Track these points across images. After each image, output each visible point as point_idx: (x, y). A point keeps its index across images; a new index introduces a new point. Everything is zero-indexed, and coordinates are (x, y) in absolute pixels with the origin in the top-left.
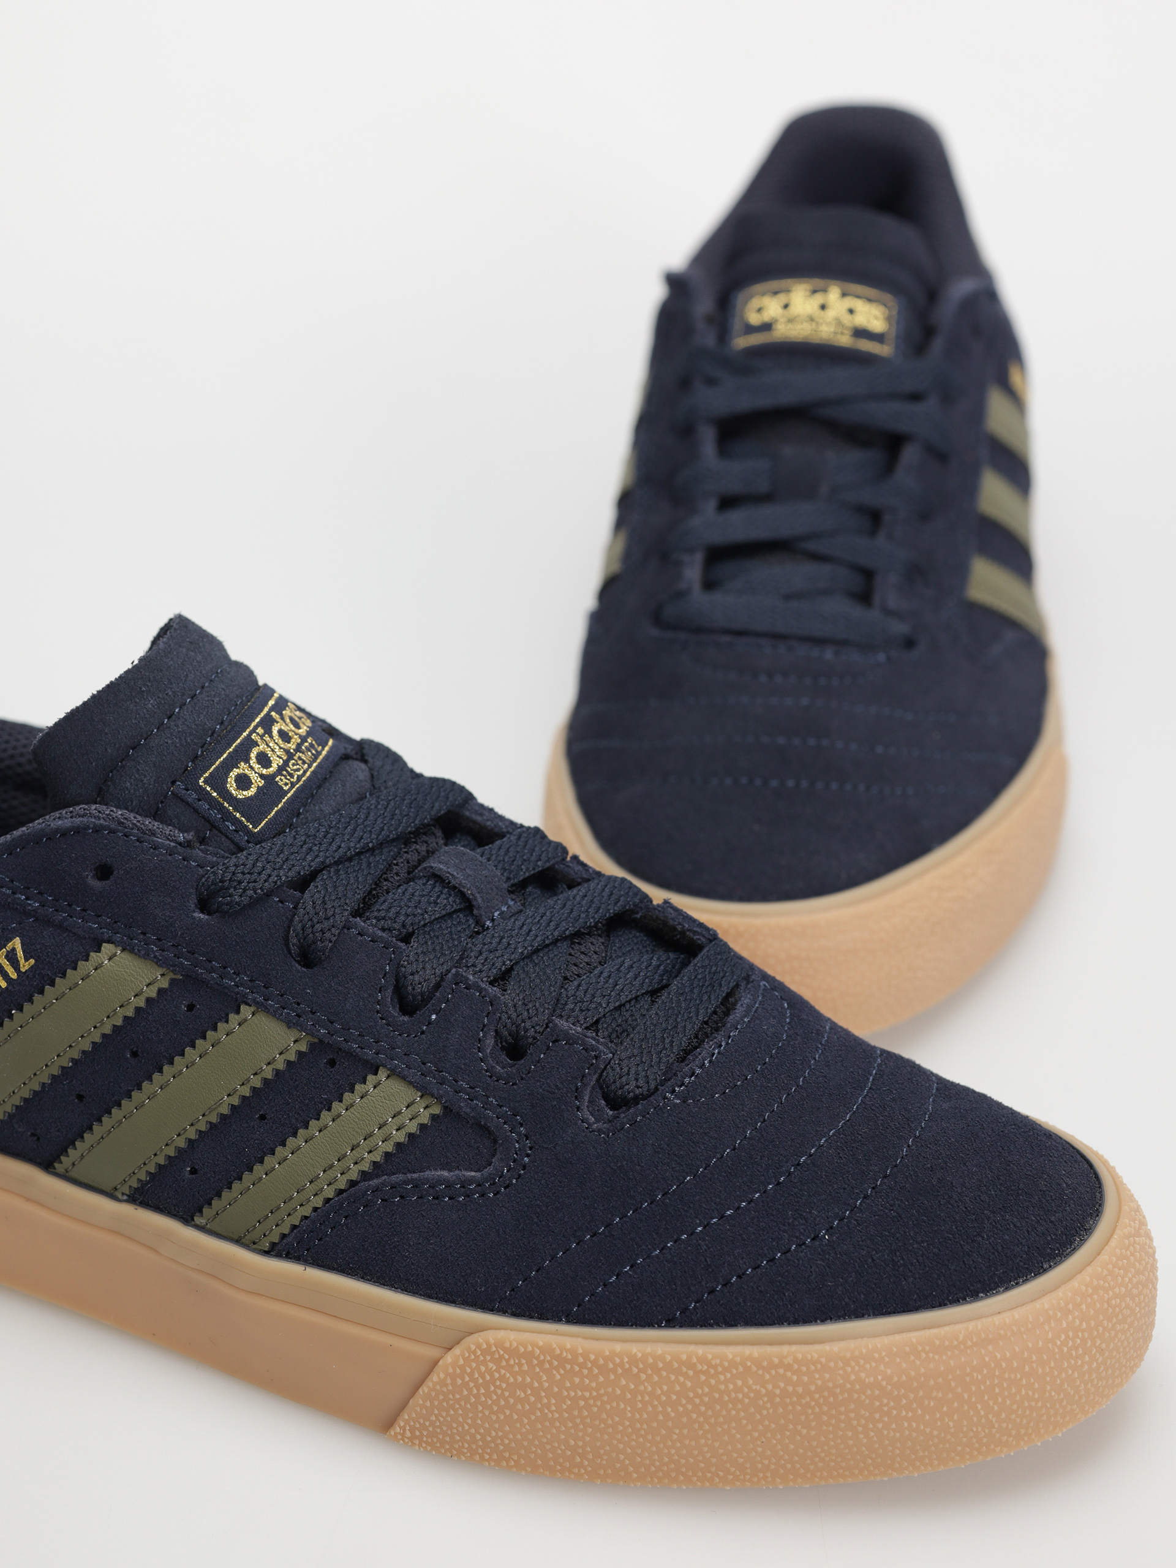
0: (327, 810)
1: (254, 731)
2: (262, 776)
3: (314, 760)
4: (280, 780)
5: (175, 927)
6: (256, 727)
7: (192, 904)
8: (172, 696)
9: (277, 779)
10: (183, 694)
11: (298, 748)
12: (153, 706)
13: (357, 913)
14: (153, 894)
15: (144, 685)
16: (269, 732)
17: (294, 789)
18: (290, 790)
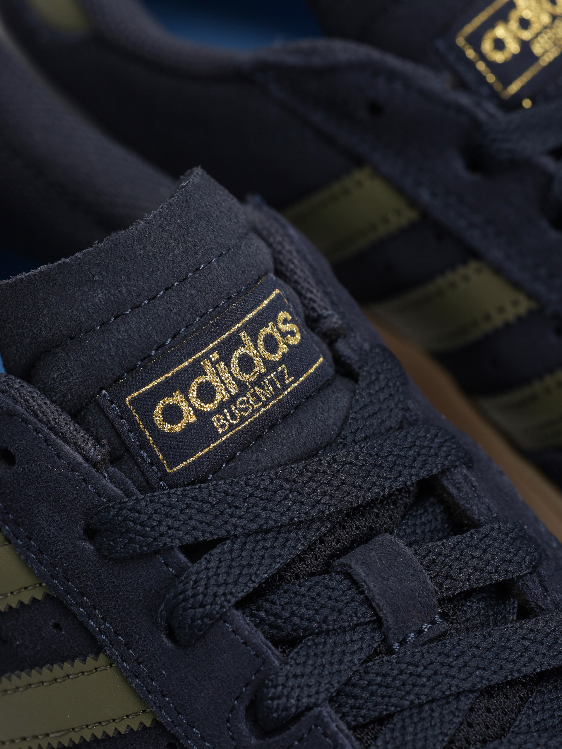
0: (265, 461)
1: (206, 356)
2: (197, 412)
3: (273, 398)
4: (216, 421)
5: (56, 548)
6: (211, 351)
7: (80, 529)
8: (125, 295)
9: (214, 419)
10: (139, 295)
11: (258, 383)
12: (101, 301)
13: (241, 605)
14: (45, 504)
15: (100, 273)
16: (226, 359)
17: (231, 433)
18: (224, 433)
